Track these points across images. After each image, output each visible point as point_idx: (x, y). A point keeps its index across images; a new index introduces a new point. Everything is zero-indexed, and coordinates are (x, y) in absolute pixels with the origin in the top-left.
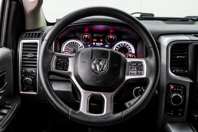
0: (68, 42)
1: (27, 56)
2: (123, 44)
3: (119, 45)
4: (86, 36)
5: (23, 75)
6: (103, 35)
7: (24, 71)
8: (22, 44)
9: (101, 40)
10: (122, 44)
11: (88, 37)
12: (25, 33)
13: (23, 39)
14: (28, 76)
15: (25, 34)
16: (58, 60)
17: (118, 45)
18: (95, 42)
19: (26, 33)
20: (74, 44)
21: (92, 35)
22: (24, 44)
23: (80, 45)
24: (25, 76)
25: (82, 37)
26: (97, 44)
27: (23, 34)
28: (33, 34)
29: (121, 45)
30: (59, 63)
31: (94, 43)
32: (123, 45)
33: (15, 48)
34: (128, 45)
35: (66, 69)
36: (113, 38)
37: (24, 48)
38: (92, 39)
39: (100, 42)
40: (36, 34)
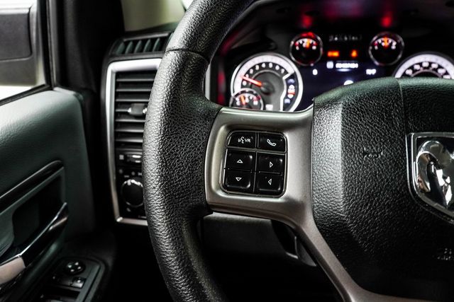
0: (249, 64)
1: (130, 111)
2: (425, 65)
3: (412, 68)
4: (306, 42)
5: (121, 171)
6: (359, 37)
7: (122, 157)
8: (114, 75)
9: (354, 54)
10: (420, 64)
11: (311, 45)
12: (121, 41)
13: (116, 59)
14: (133, 173)
15: (122, 46)
16: (234, 142)
17: (409, 69)
18: (335, 60)
19: (125, 40)
20: (270, 69)
21: (325, 40)
22: (119, 74)
23: (286, 72)
24: (125, 173)
25: (294, 46)
26: (338, 65)
27: (118, 45)
28: (144, 41)
29: (417, 67)
30: (240, 162)
31: (330, 65)
32: (425, 68)
33: (94, 88)
34: (440, 67)
35: (275, 185)
36: (391, 44)
37: (120, 88)
38: (326, 52)
39: (350, 60)
40: (153, 40)
